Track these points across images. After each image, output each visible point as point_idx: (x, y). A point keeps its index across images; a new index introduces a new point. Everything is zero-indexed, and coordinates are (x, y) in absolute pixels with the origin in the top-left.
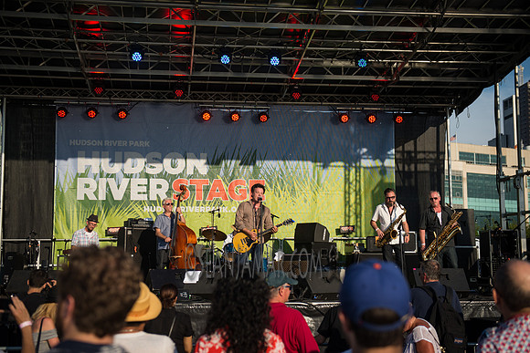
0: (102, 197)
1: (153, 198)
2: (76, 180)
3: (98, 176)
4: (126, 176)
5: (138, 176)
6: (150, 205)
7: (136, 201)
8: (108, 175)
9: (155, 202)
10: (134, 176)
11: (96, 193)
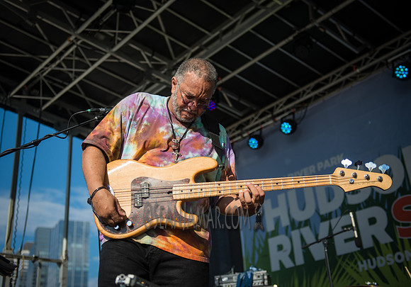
0: (300, 260)
1: (367, 243)
2: (266, 243)
3: (290, 228)
4: (324, 218)
5: (339, 212)
6: (366, 258)
7: (345, 256)
8: (300, 223)
9: (371, 249)
10: (333, 215)
11: (292, 256)
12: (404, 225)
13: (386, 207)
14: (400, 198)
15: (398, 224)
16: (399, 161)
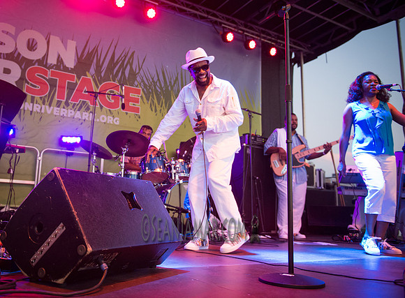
12: (32, 85)
13: (23, 67)
14: (36, 66)
15: (28, 83)
16: (45, 42)
